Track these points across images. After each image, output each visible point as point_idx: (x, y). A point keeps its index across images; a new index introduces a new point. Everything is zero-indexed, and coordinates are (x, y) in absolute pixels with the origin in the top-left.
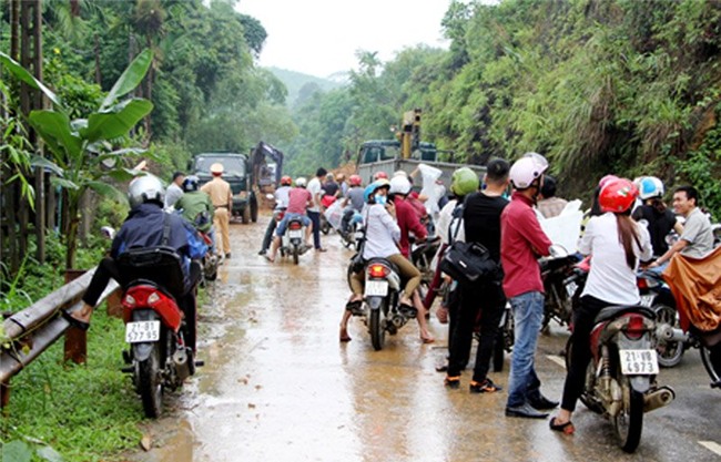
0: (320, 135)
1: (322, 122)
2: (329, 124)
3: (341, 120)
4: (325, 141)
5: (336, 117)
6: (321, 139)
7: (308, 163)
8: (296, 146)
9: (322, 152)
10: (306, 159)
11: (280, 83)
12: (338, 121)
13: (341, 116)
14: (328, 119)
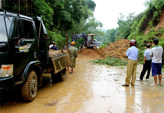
0: (110, 36)
1: (110, 34)
2: (112, 34)
3: (114, 34)
4: (111, 38)
5: (113, 33)
6: (110, 37)
7: (108, 42)
8: (106, 39)
9: (110, 39)
10: (107, 41)
11: (101, 24)
12: (113, 34)
13: (114, 33)
14: (111, 33)
